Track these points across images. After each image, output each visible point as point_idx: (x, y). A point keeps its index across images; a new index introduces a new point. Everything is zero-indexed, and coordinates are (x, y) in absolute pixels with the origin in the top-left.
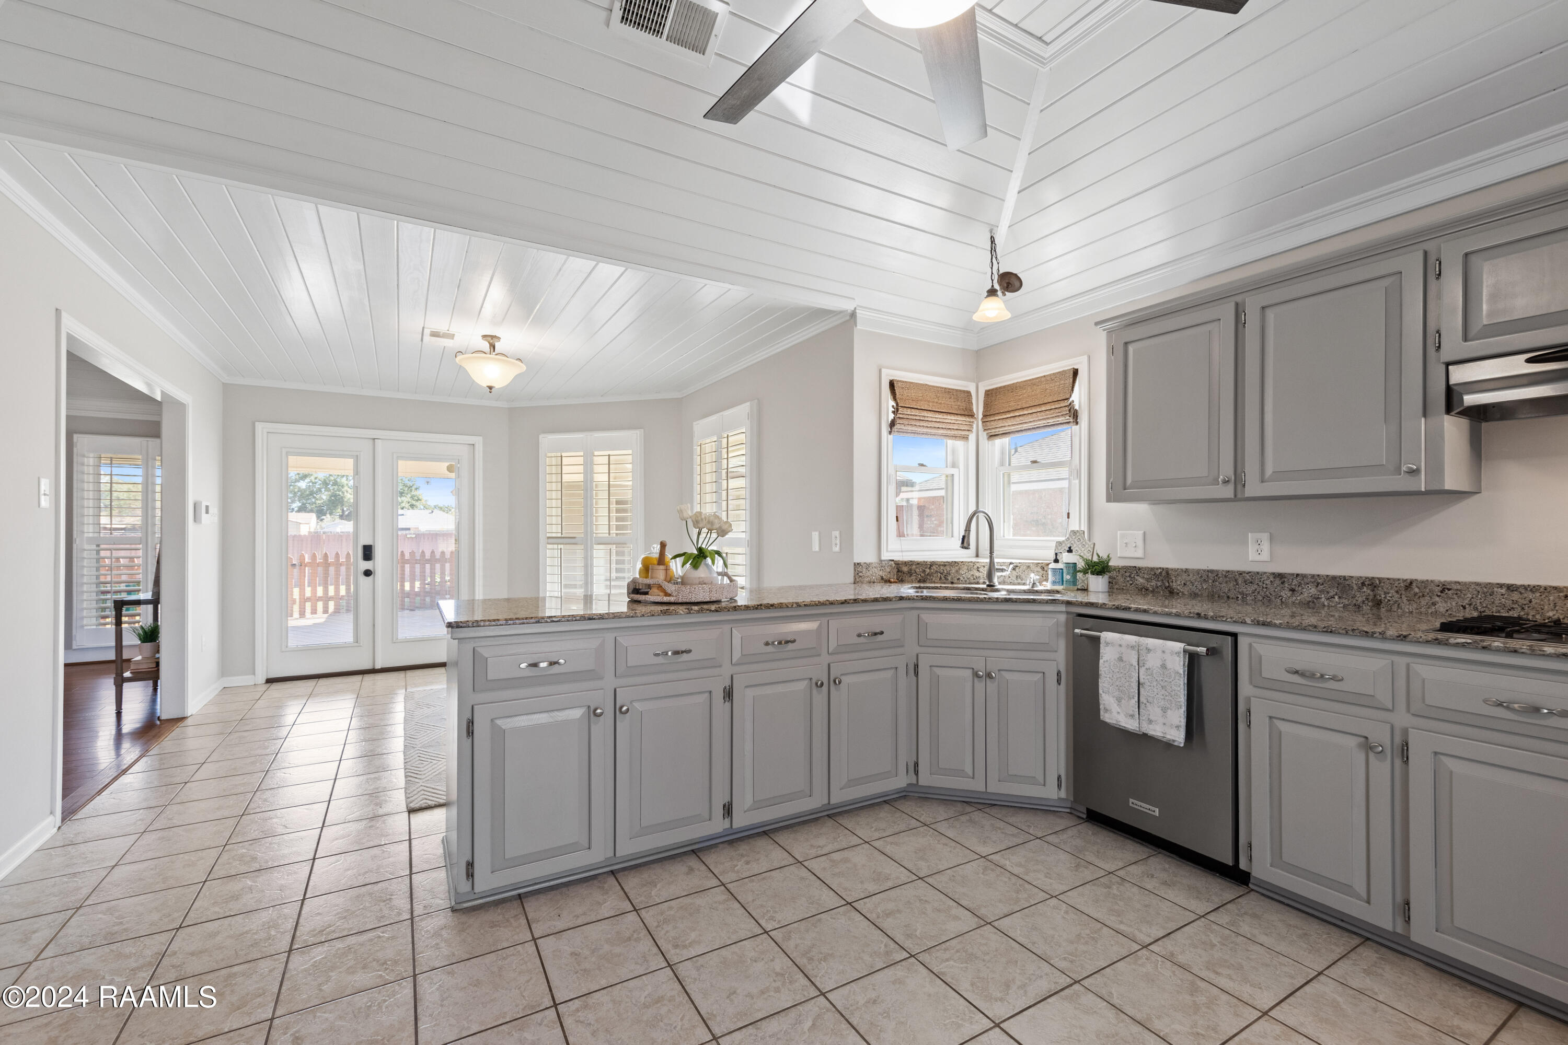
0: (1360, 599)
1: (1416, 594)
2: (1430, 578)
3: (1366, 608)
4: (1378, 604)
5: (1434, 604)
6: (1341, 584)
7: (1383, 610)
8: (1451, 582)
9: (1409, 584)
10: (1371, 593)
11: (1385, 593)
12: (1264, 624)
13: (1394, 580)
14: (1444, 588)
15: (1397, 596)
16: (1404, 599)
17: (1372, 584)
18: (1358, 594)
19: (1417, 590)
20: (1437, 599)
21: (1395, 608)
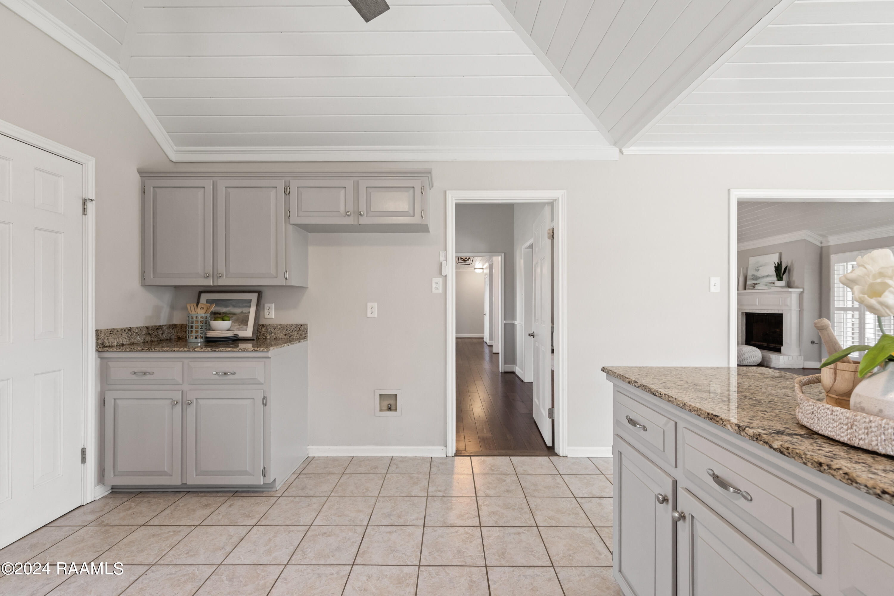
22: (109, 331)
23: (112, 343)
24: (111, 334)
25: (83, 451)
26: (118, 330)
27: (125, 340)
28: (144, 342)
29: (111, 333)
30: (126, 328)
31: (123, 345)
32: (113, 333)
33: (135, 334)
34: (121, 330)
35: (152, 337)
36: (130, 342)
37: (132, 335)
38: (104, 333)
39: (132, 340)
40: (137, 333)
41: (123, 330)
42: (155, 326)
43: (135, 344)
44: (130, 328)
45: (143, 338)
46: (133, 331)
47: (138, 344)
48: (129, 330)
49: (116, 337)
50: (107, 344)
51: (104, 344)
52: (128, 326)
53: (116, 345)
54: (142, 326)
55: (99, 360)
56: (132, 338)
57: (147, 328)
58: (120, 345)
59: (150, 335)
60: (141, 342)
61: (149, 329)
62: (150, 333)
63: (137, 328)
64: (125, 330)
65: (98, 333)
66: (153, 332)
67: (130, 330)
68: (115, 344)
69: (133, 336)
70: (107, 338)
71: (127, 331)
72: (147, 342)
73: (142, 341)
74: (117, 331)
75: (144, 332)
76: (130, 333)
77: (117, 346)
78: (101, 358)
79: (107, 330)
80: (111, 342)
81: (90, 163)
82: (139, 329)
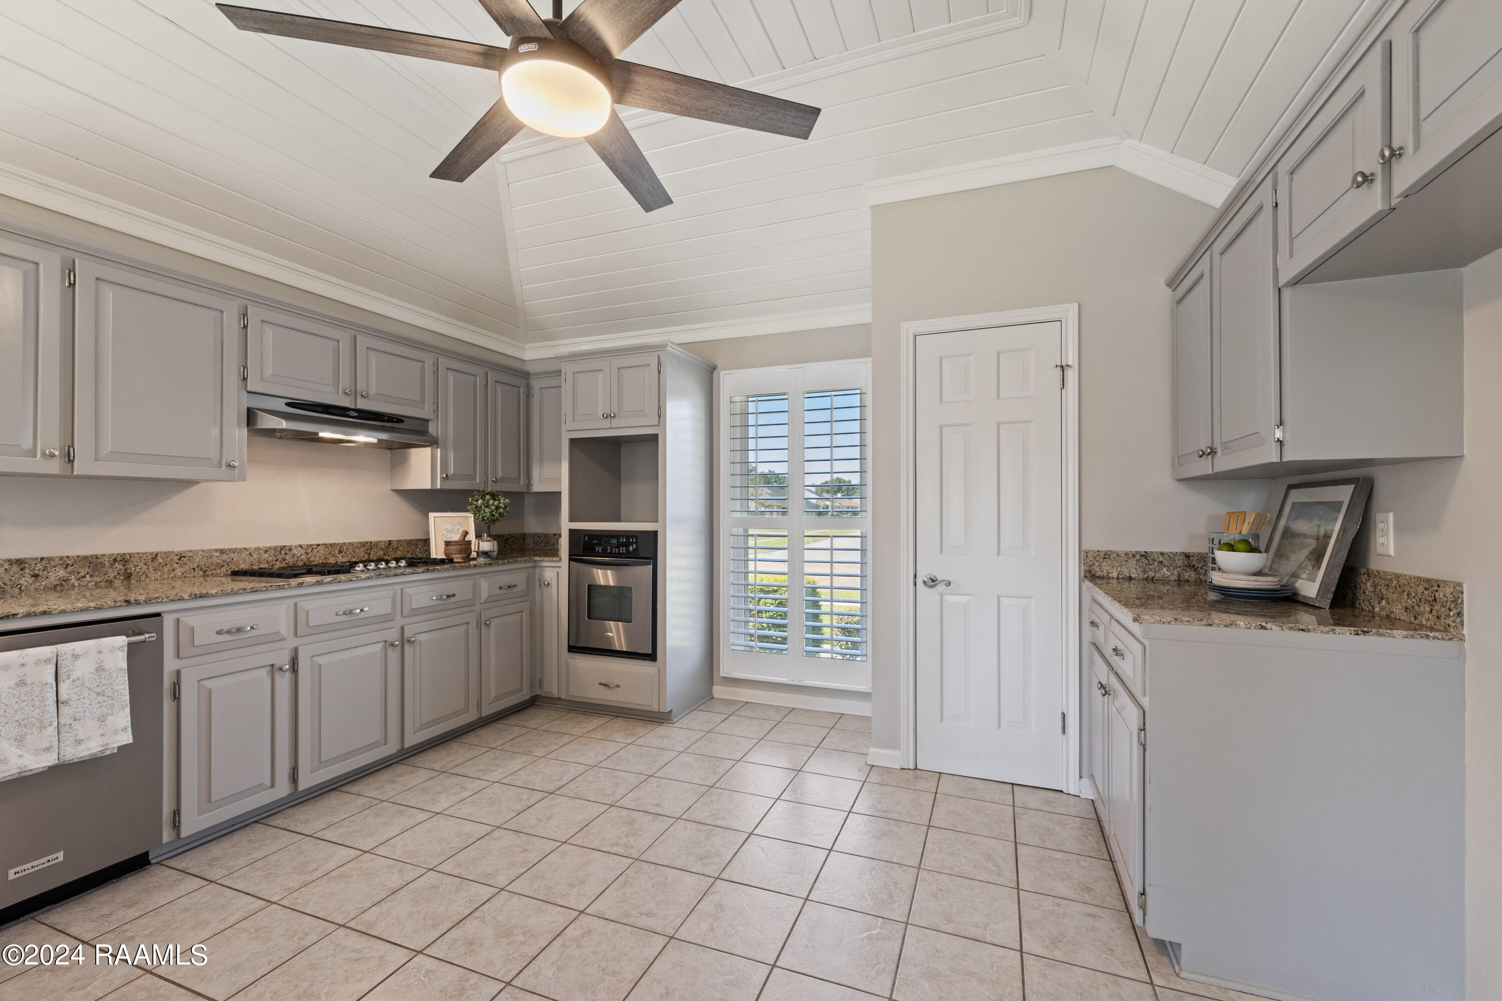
0: (112, 575)
1: (160, 564)
2: (170, 550)
3: (117, 583)
4: (128, 576)
5: (173, 570)
6: (93, 563)
7: (133, 581)
8: (185, 552)
9: (155, 557)
10: (123, 568)
11: (135, 566)
12: (201, 596)
13: (143, 554)
14: (181, 556)
15: (145, 567)
16: (151, 569)
17: (124, 559)
18: (110, 571)
19: (161, 560)
20: (176, 566)
21: (143, 578)
22: (1102, 553)
23: (1108, 573)
24: (1105, 558)
25: (1064, 718)
26: (1120, 554)
27: (1134, 570)
28: (1179, 580)
29: (1106, 556)
30: (1137, 552)
31: (1130, 578)
32: (1109, 558)
33: (1155, 563)
34: (1126, 554)
35: (1199, 574)
36: (1146, 576)
37: (1149, 564)
38: (1093, 555)
39: (1151, 574)
40: (1161, 562)
41: (1131, 555)
43: (1157, 580)
44: (1146, 552)
45: (1176, 573)
46: (1152, 558)
47: (1165, 581)
48: (1142, 556)
49: (1116, 564)
50: (1099, 573)
51: (1093, 572)
52: (1142, 549)
53: (1116, 577)
56: (1151, 570)
57: (1187, 556)
58: (1123, 578)
59: (1195, 570)
60: (1171, 579)
61: (1192, 558)
62: (1194, 566)
63: (1162, 554)
64: (1133, 555)
65: (1084, 555)
66: (1203, 564)
67: (1145, 555)
68: (1115, 575)
69: (1152, 567)
70: (1098, 563)
71: (1138, 557)
72: (1188, 581)
73: (1174, 577)
74: (1118, 555)
75: (1180, 563)
76: (1146, 562)
77: (1117, 578)
79: (1098, 551)
80: (1105, 572)
81: (1070, 313)
82: (1166, 557)
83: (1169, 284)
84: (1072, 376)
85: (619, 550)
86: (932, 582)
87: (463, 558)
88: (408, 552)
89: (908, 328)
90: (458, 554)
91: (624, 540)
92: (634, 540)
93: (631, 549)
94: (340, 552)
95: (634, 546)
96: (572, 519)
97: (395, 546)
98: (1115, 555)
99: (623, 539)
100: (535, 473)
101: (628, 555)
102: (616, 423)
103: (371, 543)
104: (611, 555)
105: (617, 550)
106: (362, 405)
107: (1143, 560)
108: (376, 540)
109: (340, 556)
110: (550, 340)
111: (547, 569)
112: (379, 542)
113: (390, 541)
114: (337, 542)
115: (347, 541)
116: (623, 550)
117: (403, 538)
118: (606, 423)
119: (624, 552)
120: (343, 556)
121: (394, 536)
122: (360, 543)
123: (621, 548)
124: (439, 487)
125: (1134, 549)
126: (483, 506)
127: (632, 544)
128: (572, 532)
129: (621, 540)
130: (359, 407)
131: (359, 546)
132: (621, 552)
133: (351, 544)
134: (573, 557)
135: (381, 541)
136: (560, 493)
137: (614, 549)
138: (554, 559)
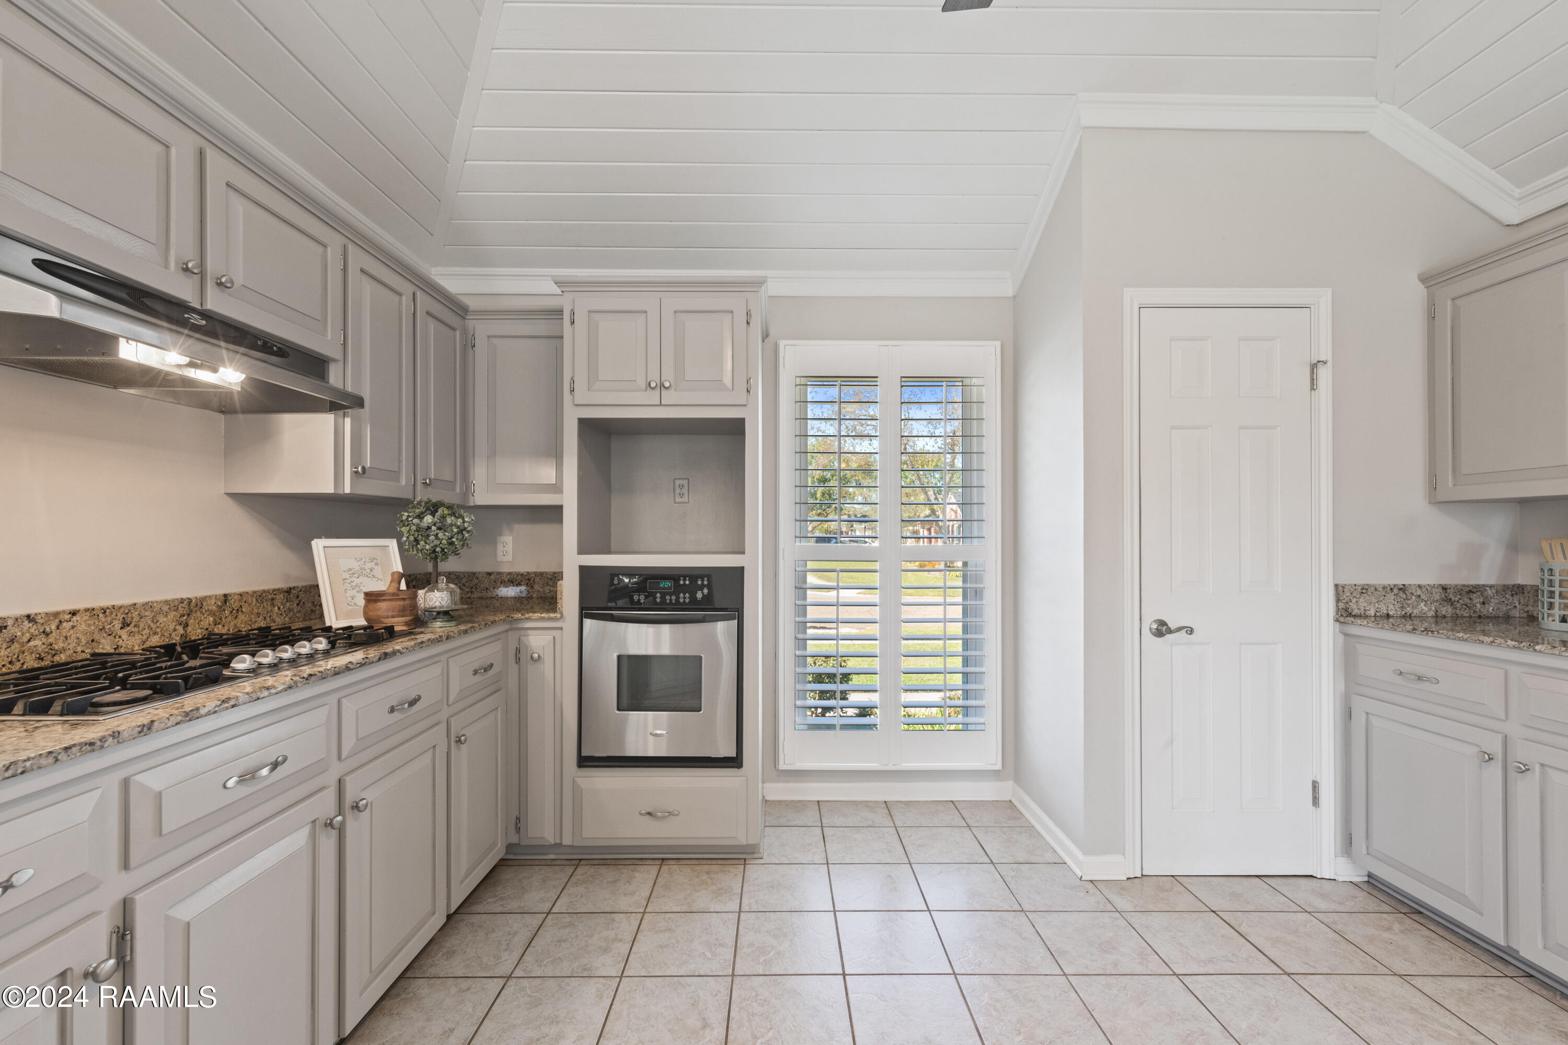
22: (1360, 588)
23: (1365, 610)
24: (1362, 593)
25: (1315, 786)
26: (1378, 588)
27: (1391, 607)
28: (1436, 616)
29: (1364, 591)
30: (1395, 586)
31: (1388, 616)
32: (1366, 593)
33: (1413, 597)
34: (1384, 588)
35: (1456, 608)
36: (1404, 612)
37: (1407, 599)
38: (1350, 590)
39: (1409, 610)
40: (1419, 596)
41: (1389, 589)
42: (1464, 586)
43: (1415, 617)
44: (1404, 585)
45: (1433, 608)
46: (1410, 591)
47: (1422, 617)
48: (1400, 589)
49: (1374, 600)
50: (1356, 612)
51: (1350, 611)
52: (1400, 582)
53: (1373, 615)
54: (1431, 582)
55: (1341, 638)
56: (1409, 605)
57: (1445, 588)
58: (1381, 616)
59: (1452, 604)
60: (1429, 615)
61: (1449, 591)
62: (1450, 599)
63: (1419, 586)
64: (1391, 589)
65: (1339, 589)
66: (1459, 597)
67: (1403, 589)
68: (1372, 613)
69: (1409, 602)
70: (1355, 599)
71: (1396, 591)
72: (1444, 617)
73: (1432, 613)
74: (1376, 590)
75: (1437, 597)
76: (1404, 596)
77: (1375, 616)
78: (1346, 635)
79: (1355, 585)
80: (1362, 609)
81: (1323, 300)
82: (1424, 589)
83: (1425, 279)
84: (1324, 374)
85: (678, 598)
86: (1162, 629)
87: (406, 624)
88: (258, 614)
89: (1133, 296)
90: (398, 616)
91: (687, 582)
92: (706, 583)
93: (699, 595)
94: (125, 625)
95: (706, 591)
96: (582, 551)
97: (236, 606)
98: (1373, 589)
99: (685, 580)
100: (479, 474)
101: (695, 605)
102: (668, 397)
103: (190, 600)
104: (662, 606)
105: (674, 598)
106: (216, 303)
107: (1401, 594)
108: (200, 594)
109: (124, 634)
110: (483, 266)
111: (530, 632)
112: (204, 599)
113: (225, 595)
114: (118, 602)
115: (140, 600)
116: (684, 598)
117: (250, 589)
118: (654, 397)
119: (687, 601)
120: (131, 634)
121: (233, 587)
122: (166, 602)
123: (682, 595)
124: (347, 490)
125: (1392, 582)
126: (434, 528)
127: (701, 588)
128: (584, 571)
129: (682, 582)
130: (210, 305)
131: (166, 608)
132: (681, 600)
133: (148, 606)
134: (586, 611)
135: (210, 597)
136: (559, 509)
137: (668, 597)
138: (552, 615)
